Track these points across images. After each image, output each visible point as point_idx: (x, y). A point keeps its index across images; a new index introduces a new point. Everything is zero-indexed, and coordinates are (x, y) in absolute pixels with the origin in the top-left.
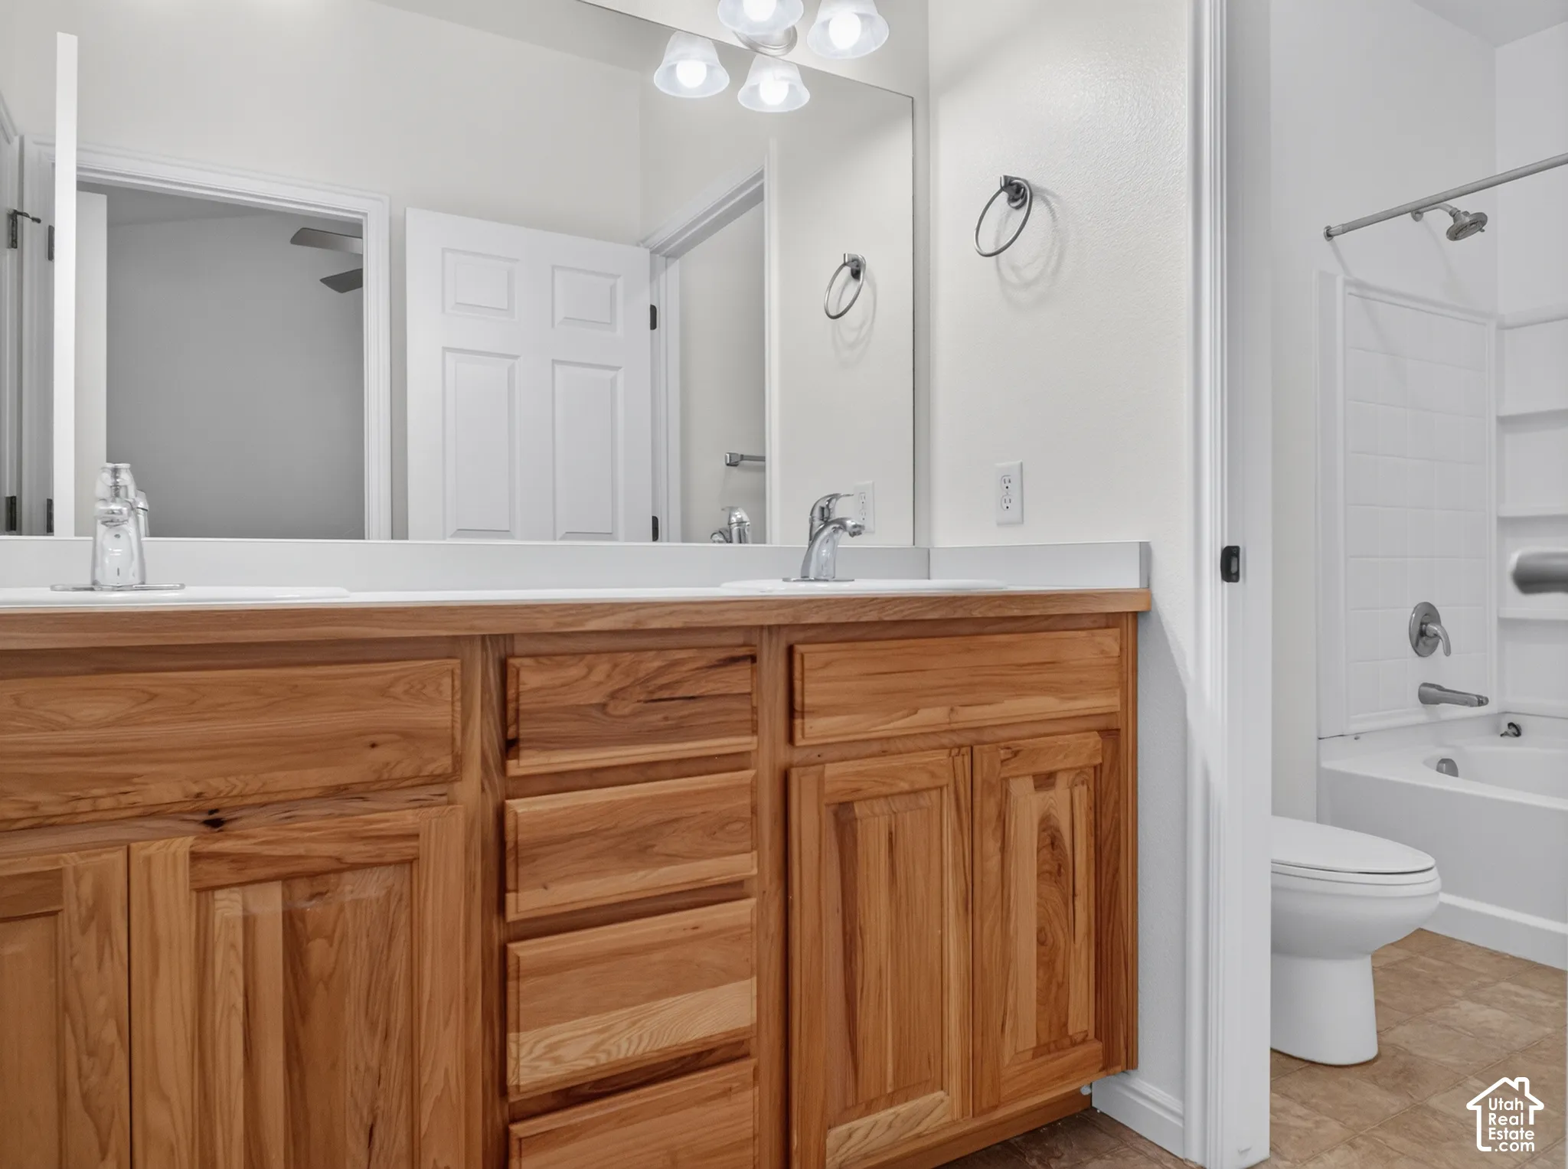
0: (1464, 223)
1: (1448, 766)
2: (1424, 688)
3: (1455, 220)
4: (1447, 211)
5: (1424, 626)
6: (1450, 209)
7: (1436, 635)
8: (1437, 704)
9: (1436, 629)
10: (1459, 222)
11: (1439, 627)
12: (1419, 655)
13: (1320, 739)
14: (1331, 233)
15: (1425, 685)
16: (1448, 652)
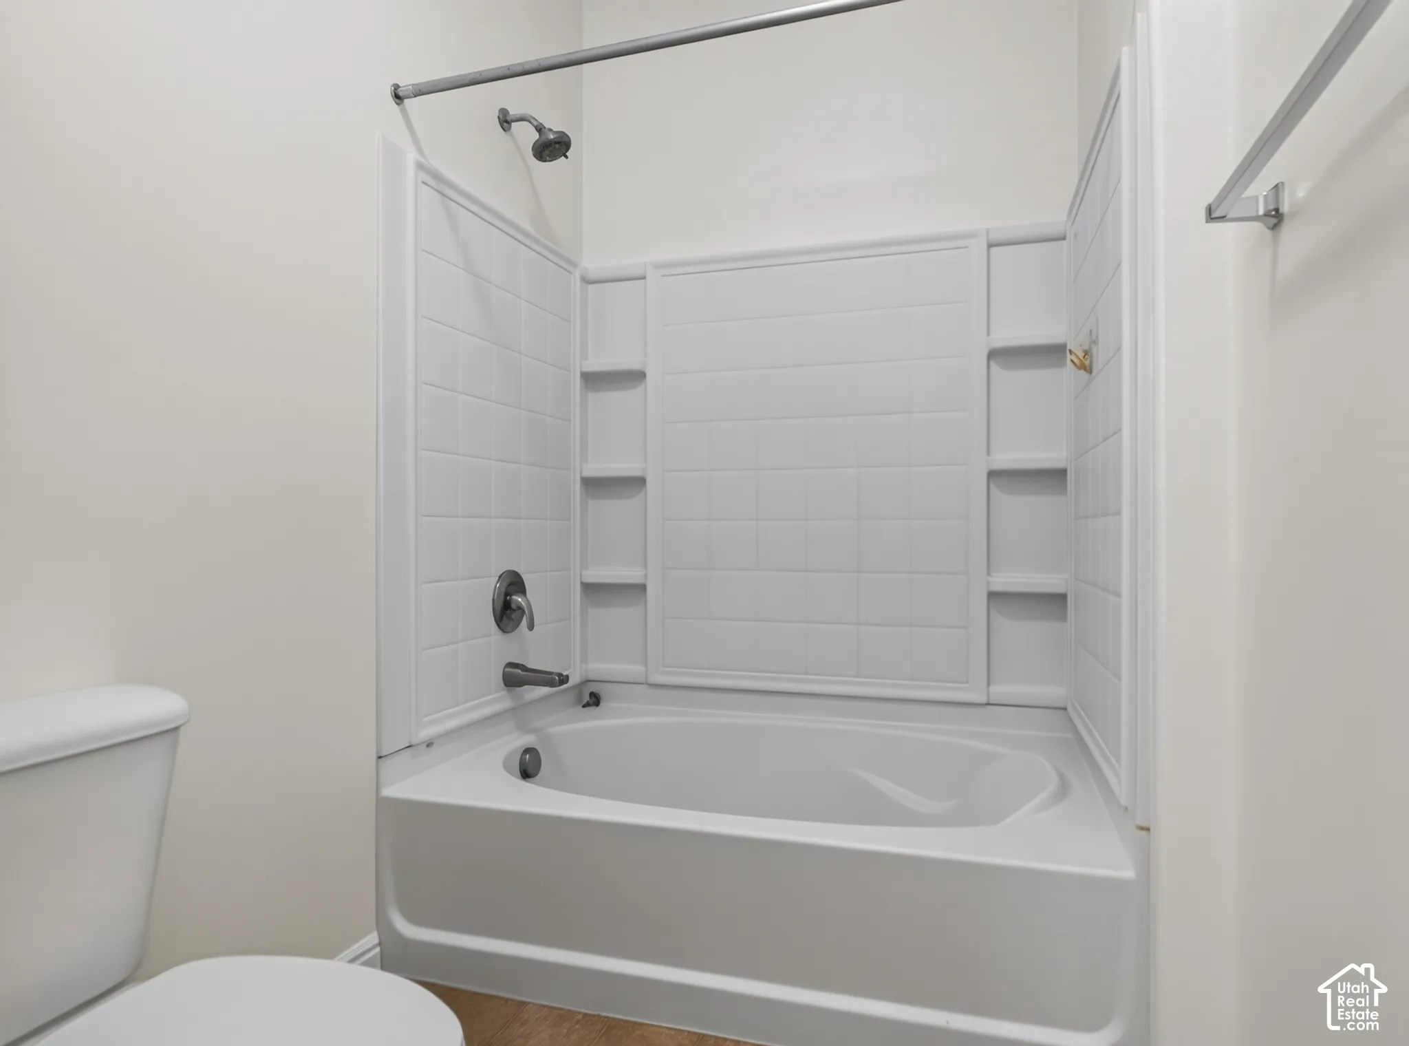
0: (548, 139)
1: (528, 768)
2: (508, 670)
3: (540, 135)
4: (533, 125)
5: (508, 598)
6: (535, 123)
7: (520, 608)
8: (521, 686)
9: (520, 600)
10: (544, 137)
11: (524, 599)
12: (503, 631)
13: (380, 757)
14: (401, 94)
15: (511, 665)
16: (531, 627)
